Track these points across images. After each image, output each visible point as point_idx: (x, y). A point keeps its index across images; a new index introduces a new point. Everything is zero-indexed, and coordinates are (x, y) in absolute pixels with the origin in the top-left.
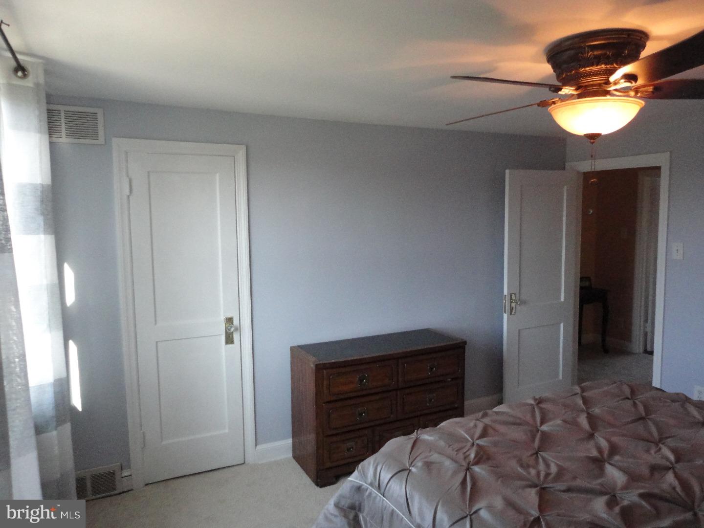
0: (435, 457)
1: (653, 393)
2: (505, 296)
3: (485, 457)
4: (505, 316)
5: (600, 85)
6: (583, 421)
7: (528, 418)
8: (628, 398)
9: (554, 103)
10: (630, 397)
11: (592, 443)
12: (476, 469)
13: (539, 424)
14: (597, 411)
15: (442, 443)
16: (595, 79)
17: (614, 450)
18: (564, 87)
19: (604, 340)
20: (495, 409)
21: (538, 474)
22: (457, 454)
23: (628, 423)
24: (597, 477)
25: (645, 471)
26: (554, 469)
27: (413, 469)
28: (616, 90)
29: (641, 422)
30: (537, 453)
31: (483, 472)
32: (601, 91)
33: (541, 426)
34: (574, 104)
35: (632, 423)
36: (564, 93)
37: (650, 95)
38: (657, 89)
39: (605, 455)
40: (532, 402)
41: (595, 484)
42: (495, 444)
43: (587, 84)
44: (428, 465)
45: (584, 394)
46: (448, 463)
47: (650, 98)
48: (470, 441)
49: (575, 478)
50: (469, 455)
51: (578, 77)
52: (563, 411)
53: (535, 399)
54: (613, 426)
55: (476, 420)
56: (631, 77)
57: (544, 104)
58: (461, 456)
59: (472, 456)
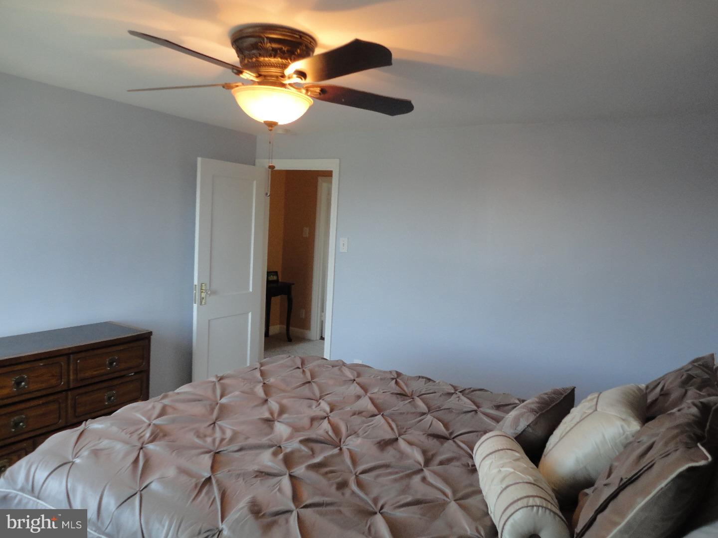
0: (105, 443)
1: (320, 362)
2: (196, 285)
3: (161, 434)
4: (195, 306)
5: (277, 77)
6: (259, 391)
7: (209, 393)
8: (298, 368)
9: (237, 86)
10: (300, 367)
11: (265, 407)
12: (151, 447)
13: (219, 398)
14: (272, 380)
15: (114, 429)
16: (274, 71)
17: (283, 410)
18: (245, 71)
19: (288, 329)
20: (177, 391)
21: (214, 441)
22: (130, 437)
23: (298, 387)
24: (267, 435)
25: (306, 422)
26: (229, 434)
27: (77, 461)
28: (290, 85)
29: (307, 385)
30: (214, 423)
31: (158, 448)
32: (278, 82)
33: (220, 399)
34: (254, 89)
35: (300, 387)
36: (245, 78)
37: (319, 96)
38: (323, 91)
39: (276, 415)
40: (214, 379)
41: (265, 440)
42: (173, 421)
43: (266, 74)
44: (96, 453)
45: (262, 368)
46: (119, 446)
47: (317, 98)
48: (144, 422)
49: (247, 438)
50: (144, 436)
51: (258, 66)
52: (242, 384)
53: (217, 377)
54: (284, 391)
55: (154, 402)
56: (302, 74)
57: (228, 87)
58: (135, 436)
59: (148, 435)
